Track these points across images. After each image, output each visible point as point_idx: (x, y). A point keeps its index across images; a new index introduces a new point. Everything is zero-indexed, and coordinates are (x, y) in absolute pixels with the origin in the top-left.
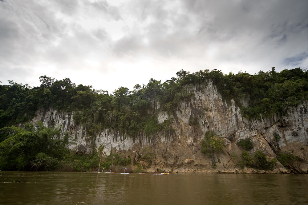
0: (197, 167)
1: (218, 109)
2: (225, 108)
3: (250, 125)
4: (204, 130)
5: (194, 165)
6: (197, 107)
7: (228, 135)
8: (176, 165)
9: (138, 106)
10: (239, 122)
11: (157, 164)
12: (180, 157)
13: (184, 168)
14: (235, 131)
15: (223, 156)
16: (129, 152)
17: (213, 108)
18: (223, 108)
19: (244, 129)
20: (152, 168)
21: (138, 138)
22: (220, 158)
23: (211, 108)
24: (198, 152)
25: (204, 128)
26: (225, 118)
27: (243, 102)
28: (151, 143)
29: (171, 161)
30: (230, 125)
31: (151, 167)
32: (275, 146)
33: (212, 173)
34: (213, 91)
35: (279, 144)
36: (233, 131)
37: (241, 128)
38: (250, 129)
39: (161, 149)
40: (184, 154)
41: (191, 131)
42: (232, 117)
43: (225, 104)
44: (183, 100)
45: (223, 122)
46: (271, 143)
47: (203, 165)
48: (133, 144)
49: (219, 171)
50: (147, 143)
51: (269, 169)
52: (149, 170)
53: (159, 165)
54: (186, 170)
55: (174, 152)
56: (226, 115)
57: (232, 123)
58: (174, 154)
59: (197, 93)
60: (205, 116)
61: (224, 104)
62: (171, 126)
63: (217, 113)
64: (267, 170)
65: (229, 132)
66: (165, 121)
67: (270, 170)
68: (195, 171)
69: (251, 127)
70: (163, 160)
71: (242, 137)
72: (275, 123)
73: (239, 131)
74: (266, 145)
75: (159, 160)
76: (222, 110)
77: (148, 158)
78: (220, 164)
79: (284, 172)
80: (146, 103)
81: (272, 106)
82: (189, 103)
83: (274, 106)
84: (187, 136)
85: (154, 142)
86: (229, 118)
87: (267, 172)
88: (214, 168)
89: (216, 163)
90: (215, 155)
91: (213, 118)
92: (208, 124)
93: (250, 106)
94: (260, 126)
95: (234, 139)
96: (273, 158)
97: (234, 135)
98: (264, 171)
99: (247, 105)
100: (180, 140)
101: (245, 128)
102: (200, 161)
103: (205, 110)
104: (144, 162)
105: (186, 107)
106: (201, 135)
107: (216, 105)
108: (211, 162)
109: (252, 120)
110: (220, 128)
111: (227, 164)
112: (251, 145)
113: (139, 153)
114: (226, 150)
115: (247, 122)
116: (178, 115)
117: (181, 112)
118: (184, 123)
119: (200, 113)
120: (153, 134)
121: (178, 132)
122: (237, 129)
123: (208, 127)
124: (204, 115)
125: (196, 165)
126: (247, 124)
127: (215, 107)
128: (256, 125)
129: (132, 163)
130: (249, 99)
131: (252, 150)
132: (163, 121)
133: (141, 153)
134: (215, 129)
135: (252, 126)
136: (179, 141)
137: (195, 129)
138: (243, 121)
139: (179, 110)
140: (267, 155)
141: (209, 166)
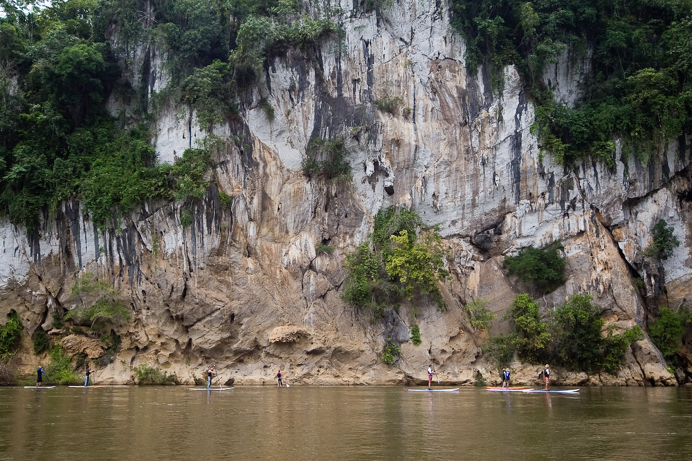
0: (317, 358)
1: (444, 106)
2: (472, 106)
3: (567, 186)
4: (371, 200)
5: (308, 353)
6: (346, 95)
7: (471, 228)
8: (230, 351)
9: (52, 76)
10: (525, 172)
11: (141, 347)
12: (246, 320)
13: (261, 364)
14: (503, 212)
15: (434, 318)
16: (13, 296)
17: (424, 100)
18: (464, 106)
19: (540, 201)
20: (118, 364)
21: (55, 232)
22: (422, 326)
23: (412, 102)
24: (333, 296)
25: (370, 193)
26: (467, 152)
27: (561, 79)
28: (116, 254)
29: (207, 335)
30: (486, 184)
31: (112, 362)
32: (649, 276)
33: (379, 386)
34: (429, 19)
35: (667, 268)
36: (494, 210)
37: (530, 196)
38: (567, 204)
39: (163, 285)
40: (264, 305)
41: (307, 206)
42: (495, 148)
43: (476, 87)
44: (282, 55)
45: (457, 170)
46: (635, 264)
47: (347, 353)
48: (32, 259)
49: (408, 376)
50: (98, 256)
51: (601, 367)
52: (103, 376)
53: (152, 350)
54: (269, 371)
55: (221, 296)
56: (475, 135)
57: (495, 175)
58: (219, 305)
59: (357, 23)
60: (380, 137)
61: (472, 85)
62: (215, 176)
63: (435, 125)
64: (596, 370)
65: (478, 212)
66: (188, 153)
67: (608, 371)
68: (308, 375)
69: (571, 197)
70: (170, 331)
71: (528, 236)
72: (666, 184)
73: (519, 212)
74: (616, 274)
75: (150, 328)
76: (458, 114)
77: (101, 322)
78: (417, 349)
79: (656, 379)
80: (90, 60)
81: (666, 104)
82: (312, 73)
83: (675, 106)
84: (291, 226)
85: (129, 252)
86: (485, 153)
87: (594, 379)
88: (389, 364)
89: (402, 345)
90: (403, 310)
91: (417, 147)
92: (392, 176)
93: (585, 99)
94: (608, 193)
95: (494, 245)
96: (630, 324)
97: (498, 227)
98: (582, 376)
99: (574, 96)
100: (252, 243)
101: (544, 198)
102: (332, 336)
103: (382, 109)
104: (84, 339)
105: (296, 91)
106: (354, 226)
107: (435, 90)
108: (381, 341)
109: (578, 163)
110: (442, 196)
111: (446, 348)
112: (557, 270)
113: (62, 299)
114: (458, 289)
115: (558, 171)
116: (252, 129)
117: (270, 115)
118: (281, 168)
119: (358, 123)
120: (127, 215)
121: (247, 209)
122: (511, 202)
123: (390, 191)
124: (373, 131)
125: (315, 353)
126: (556, 179)
127: (433, 100)
128: (591, 189)
129: (28, 342)
130: (587, 67)
131: (557, 293)
132: (180, 154)
133: (69, 302)
134: (418, 201)
135: (576, 189)
136: (248, 248)
137: (328, 197)
138: (541, 166)
139: (263, 103)
140: (614, 313)
141: (369, 356)
